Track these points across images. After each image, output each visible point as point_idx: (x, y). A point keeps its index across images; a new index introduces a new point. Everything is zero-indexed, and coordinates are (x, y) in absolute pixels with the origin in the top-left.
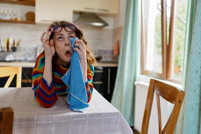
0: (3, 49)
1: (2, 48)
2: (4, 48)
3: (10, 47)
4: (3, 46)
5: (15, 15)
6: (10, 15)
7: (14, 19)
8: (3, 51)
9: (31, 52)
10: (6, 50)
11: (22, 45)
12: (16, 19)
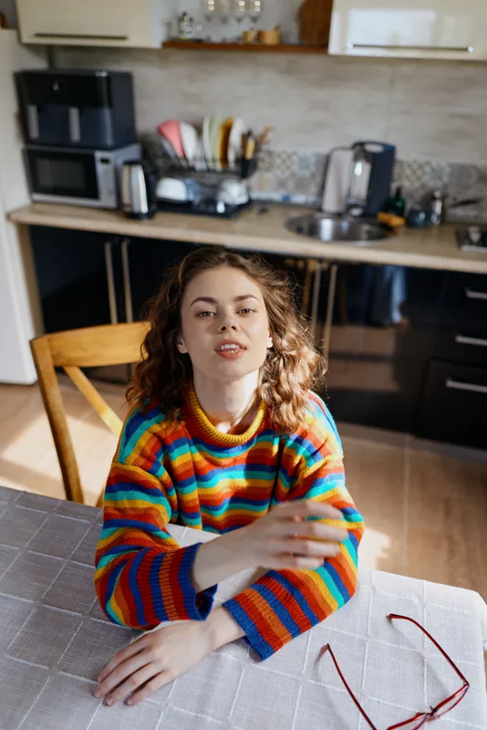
0: (211, 165)
1: (206, 160)
2: (214, 161)
3: (231, 156)
4: (209, 156)
5: (254, 19)
6: (239, 20)
7: (251, 37)
8: (209, 170)
9: (307, 173)
10: (219, 166)
11: (277, 144)
12: (260, 35)
